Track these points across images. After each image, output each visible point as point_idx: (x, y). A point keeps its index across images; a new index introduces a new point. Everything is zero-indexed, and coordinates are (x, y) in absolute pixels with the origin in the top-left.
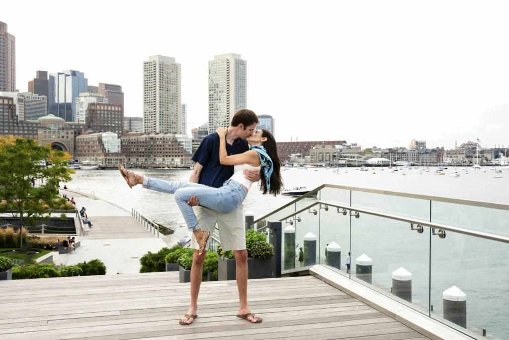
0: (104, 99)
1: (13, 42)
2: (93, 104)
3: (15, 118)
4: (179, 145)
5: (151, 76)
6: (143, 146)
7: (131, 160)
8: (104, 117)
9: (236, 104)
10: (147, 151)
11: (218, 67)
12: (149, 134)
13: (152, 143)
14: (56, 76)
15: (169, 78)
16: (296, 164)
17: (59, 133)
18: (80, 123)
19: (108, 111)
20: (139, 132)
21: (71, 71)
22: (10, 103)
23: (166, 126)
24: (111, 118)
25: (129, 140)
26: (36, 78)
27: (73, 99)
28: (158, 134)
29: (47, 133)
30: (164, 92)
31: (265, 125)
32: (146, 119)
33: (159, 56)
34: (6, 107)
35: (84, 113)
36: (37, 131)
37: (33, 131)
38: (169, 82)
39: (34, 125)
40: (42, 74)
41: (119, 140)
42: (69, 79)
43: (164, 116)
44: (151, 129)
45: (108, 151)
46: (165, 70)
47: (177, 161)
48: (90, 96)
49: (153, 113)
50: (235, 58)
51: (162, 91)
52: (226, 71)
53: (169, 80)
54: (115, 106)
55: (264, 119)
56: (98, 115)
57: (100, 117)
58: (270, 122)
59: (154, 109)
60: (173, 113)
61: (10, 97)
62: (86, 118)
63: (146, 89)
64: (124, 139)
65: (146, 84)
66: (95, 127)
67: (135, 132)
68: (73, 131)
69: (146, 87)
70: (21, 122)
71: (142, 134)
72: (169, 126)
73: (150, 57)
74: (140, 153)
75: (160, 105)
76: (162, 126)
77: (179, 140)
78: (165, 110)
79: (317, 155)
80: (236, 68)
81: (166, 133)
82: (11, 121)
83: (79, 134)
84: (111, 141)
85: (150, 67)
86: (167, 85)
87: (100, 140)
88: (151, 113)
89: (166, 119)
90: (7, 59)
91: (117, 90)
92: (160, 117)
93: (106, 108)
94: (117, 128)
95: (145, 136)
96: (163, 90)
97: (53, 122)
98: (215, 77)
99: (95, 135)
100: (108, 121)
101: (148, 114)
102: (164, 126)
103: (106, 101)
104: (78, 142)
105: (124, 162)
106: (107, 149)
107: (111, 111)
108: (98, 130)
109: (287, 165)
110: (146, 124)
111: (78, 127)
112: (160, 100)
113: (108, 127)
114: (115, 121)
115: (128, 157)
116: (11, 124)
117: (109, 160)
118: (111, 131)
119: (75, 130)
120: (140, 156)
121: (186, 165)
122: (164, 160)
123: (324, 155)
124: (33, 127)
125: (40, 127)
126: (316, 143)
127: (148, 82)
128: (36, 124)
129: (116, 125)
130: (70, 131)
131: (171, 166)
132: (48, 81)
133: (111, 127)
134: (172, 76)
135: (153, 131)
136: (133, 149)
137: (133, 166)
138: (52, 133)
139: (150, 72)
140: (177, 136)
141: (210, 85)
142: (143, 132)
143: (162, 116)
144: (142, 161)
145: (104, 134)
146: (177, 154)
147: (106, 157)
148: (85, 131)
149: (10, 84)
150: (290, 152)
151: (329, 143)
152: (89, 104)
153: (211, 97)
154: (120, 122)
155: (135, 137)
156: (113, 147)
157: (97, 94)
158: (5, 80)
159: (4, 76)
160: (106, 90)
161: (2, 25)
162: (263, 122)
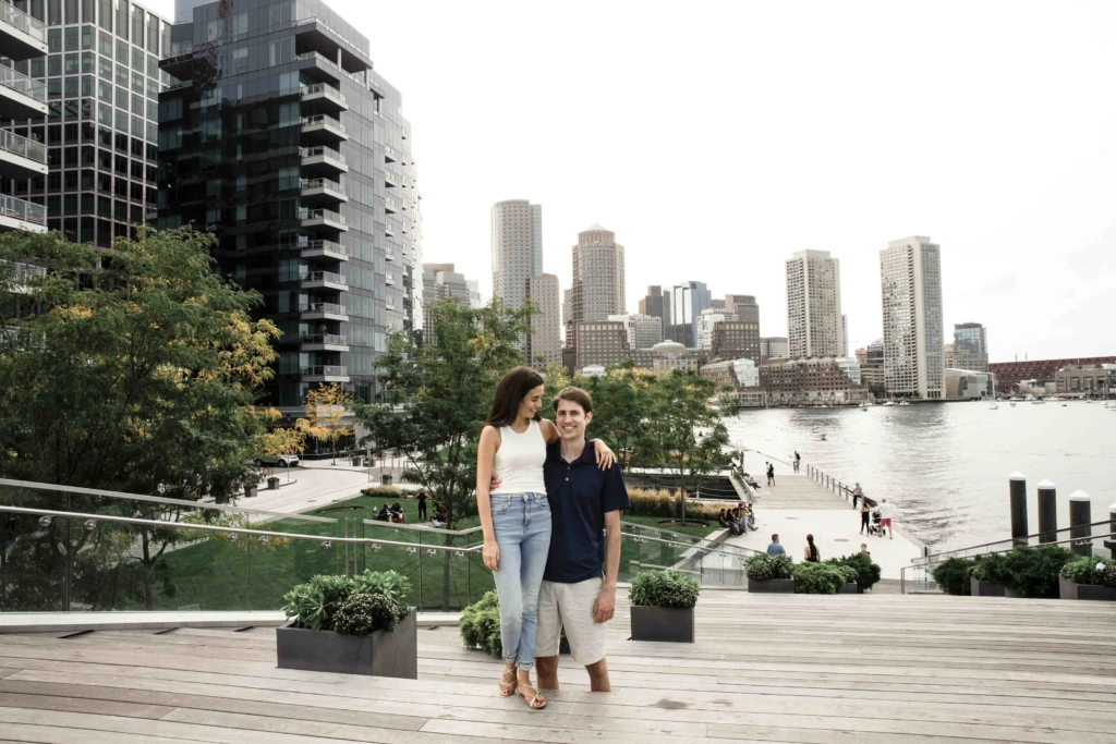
0: (733, 315)
1: (622, 254)
2: (721, 323)
3: (627, 346)
4: (841, 372)
5: (796, 280)
6: (790, 376)
7: (774, 395)
8: (735, 340)
9: (926, 309)
10: (796, 383)
11: (894, 258)
12: (797, 358)
13: (802, 371)
14: (671, 291)
15: (822, 280)
16: (1029, 396)
17: (678, 363)
18: (705, 348)
19: (740, 331)
20: (782, 358)
21: (689, 282)
22: (621, 328)
23: (821, 348)
24: (745, 340)
25: (770, 369)
26: (647, 295)
27: (694, 318)
28: (809, 358)
29: (665, 364)
30: (815, 300)
31: (969, 339)
32: (792, 338)
33: (808, 251)
34: (616, 333)
35: (710, 335)
36: (652, 361)
37: (647, 361)
38: (823, 286)
39: (649, 355)
40: (655, 290)
41: (757, 369)
42: (688, 293)
43: (817, 333)
44: (799, 351)
45: (743, 384)
46: (816, 270)
47: (839, 395)
48: (715, 313)
49: (802, 330)
50: (920, 243)
51: (813, 299)
52: (906, 263)
53: (822, 283)
54: (749, 324)
55: (968, 330)
56: (728, 337)
57: (730, 339)
58: (978, 334)
59: (803, 325)
60: (829, 329)
61: (621, 320)
62: (712, 342)
63: (790, 298)
64: (762, 368)
65: (790, 291)
66: (724, 354)
67: (777, 358)
68: (696, 360)
69: (790, 295)
70: (634, 351)
71: (787, 360)
72: (824, 347)
73: (794, 254)
74: (786, 385)
75: (811, 317)
76: (815, 347)
77: (840, 366)
78: (819, 325)
79: (1069, 382)
80: (923, 257)
81: (822, 357)
82: (622, 350)
83: (704, 363)
84: (746, 370)
85: (795, 267)
86: (820, 290)
87: (731, 370)
88: (798, 331)
89: (821, 337)
91: (750, 302)
92: (812, 335)
93: (737, 327)
94: (752, 354)
95: (792, 362)
96: (814, 297)
97: (670, 349)
98: (891, 273)
99: (725, 364)
100: (740, 344)
101: (795, 332)
102: (818, 348)
103: (735, 317)
104: (704, 374)
105: (764, 398)
106: (741, 382)
107: (744, 330)
108: (727, 356)
110: (792, 345)
111: (702, 354)
112: (811, 311)
113: (740, 352)
114: (749, 344)
115: (769, 392)
116: (622, 355)
117: (743, 396)
118: (746, 357)
119: (699, 358)
120: (786, 390)
121: (853, 401)
122: (819, 394)
123: (1082, 381)
124: (648, 357)
125: (656, 357)
126: (1063, 363)
127: (793, 288)
128: (651, 353)
129: (752, 349)
130: (692, 360)
131: (830, 403)
132: (661, 298)
133: (745, 351)
134: (827, 277)
135: (803, 354)
136: (776, 380)
137: (777, 404)
138: (670, 363)
139: (795, 274)
140: (838, 360)
141: (883, 285)
142: (789, 356)
143: (814, 333)
145: (736, 363)
146: (839, 386)
147: (740, 393)
148: (712, 359)
149: (619, 306)
150: (1019, 379)
151: (1088, 361)
152: (715, 323)
153: (886, 302)
154: (756, 345)
155: (776, 365)
156: (749, 378)
157: (724, 310)
158: (613, 301)
159: (613, 296)
160: (736, 304)
161: (610, 235)
162: (966, 333)
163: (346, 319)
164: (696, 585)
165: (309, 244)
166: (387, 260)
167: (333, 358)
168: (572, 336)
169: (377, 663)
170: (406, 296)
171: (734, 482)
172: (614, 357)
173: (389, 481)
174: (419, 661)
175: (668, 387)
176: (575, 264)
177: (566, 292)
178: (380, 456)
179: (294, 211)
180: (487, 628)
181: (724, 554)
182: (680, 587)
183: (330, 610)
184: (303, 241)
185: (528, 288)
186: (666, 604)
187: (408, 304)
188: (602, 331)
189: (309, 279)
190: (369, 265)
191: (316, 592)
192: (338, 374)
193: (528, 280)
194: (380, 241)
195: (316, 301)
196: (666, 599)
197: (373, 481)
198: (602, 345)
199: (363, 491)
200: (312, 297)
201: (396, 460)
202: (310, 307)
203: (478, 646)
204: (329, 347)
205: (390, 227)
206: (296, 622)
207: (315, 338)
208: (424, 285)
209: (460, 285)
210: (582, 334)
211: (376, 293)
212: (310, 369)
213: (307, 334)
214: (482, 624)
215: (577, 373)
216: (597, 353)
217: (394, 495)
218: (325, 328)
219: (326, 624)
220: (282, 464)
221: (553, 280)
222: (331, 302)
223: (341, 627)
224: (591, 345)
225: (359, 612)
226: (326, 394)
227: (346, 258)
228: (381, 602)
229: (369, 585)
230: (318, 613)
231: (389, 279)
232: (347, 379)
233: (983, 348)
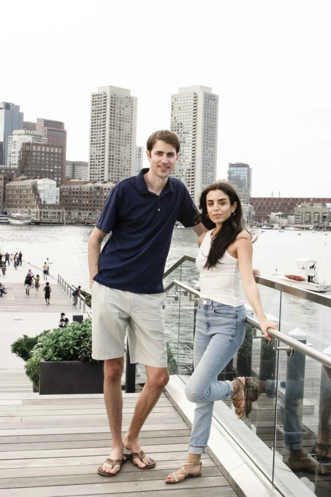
0: (42, 138)
2: (28, 144)
5: (99, 112)
6: (87, 197)
7: (72, 214)
8: (41, 160)
9: (204, 148)
10: (92, 203)
11: (182, 102)
12: (95, 182)
13: (98, 193)
15: (122, 114)
16: (276, 226)
18: (12, 166)
19: (46, 153)
20: (82, 180)
21: (4, 103)
23: (117, 174)
24: (50, 161)
25: (70, 190)
27: (5, 137)
28: (106, 182)
30: (115, 131)
31: (240, 176)
32: (92, 164)
33: (111, 87)
35: (17, 155)
38: (122, 119)
41: (58, 189)
42: (2, 112)
43: (114, 161)
44: (97, 176)
45: (44, 202)
46: (118, 105)
48: (25, 134)
49: (101, 157)
50: (204, 92)
51: (112, 130)
52: (192, 107)
53: (122, 117)
54: (54, 147)
55: (239, 169)
56: (34, 158)
57: (36, 160)
58: (246, 172)
59: (103, 152)
60: (125, 158)
62: (19, 161)
63: (93, 127)
64: (64, 189)
65: (94, 121)
66: (29, 173)
67: (77, 180)
68: (3, 177)
69: (93, 124)
71: (86, 183)
72: (120, 174)
73: (100, 88)
74: (84, 205)
75: (110, 147)
76: (111, 173)
78: (116, 154)
79: (304, 215)
80: (205, 104)
83: (10, 180)
84: (48, 189)
85: (99, 100)
86: (119, 122)
87: (35, 188)
88: (98, 157)
89: (117, 164)
91: (59, 128)
92: (110, 162)
93: (43, 149)
94: (56, 175)
95: (90, 185)
96: (114, 129)
98: (179, 115)
99: (29, 183)
100: (45, 165)
101: (95, 158)
102: (114, 174)
103: (44, 140)
104: (8, 190)
105: (63, 216)
106: (43, 199)
107: (50, 153)
108: (31, 175)
109: (265, 227)
110: (92, 170)
111: (9, 172)
112: (110, 140)
113: (45, 172)
114: (54, 166)
115: (68, 211)
117: (44, 213)
118: (49, 178)
119: (6, 175)
120: (83, 210)
123: (312, 215)
126: (302, 200)
127: (96, 118)
129: (56, 171)
133: (49, 172)
134: (126, 112)
135: (100, 179)
136: (75, 200)
137: (74, 222)
139: (99, 106)
141: (172, 124)
142: (88, 180)
143: (111, 161)
144: (85, 215)
145: (39, 182)
147: (41, 210)
148: (17, 177)
150: (270, 210)
151: (318, 200)
152: (23, 144)
154: (60, 167)
155: (78, 186)
156: (51, 197)
157: (34, 132)
160: (46, 128)
162: (237, 171)
233: (249, 184)
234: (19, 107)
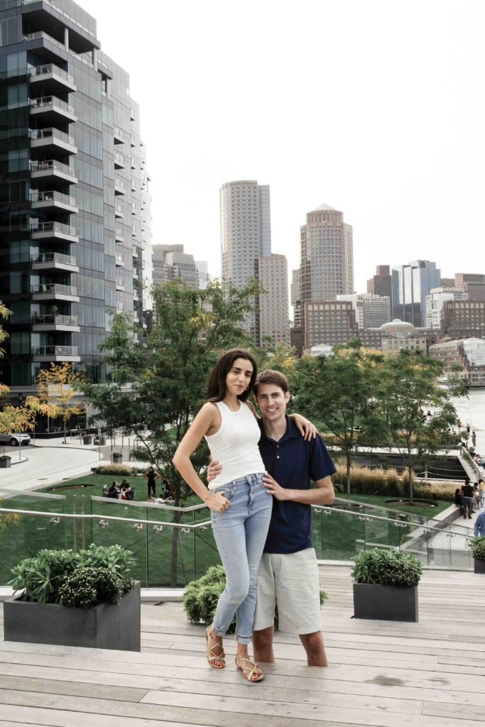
0: (463, 294)
1: (350, 234)
2: (450, 302)
3: (355, 326)
8: (465, 318)
14: (400, 270)
17: (407, 342)
18: (434, 328)
19: (470, 310)
21: (419, 261)
22: (349, 308)
24: (475, 319)
26: (376, 274)
27: (422, 297)
29: (393, 343)
34: (344, 313)
35: (439, 315)
36: (380, 341)
37: (376, 341)
39: (377, 334)
40: (384, 269)
42: (417, 272)
45: (473, 364)
48: (444, 292)
54: (479, 302)
56: (457, 316)
57: (460, 319)
61: (349, 300)
62: (441, 321)
66: (453, 333)
68: (425, 340)
70: (362, 330)
82: (350, 330)
83: (433, 342)
84: (476, 349)
87: (461, 349)
90: (344, 255)
91: (480, 281)
93: (467, 306)
97: (398, 328)
99: (455, 343)
100: (470, 324)
103: (465, 297)
104: (432, 353)
106: (471, 361)
107: (475, 309)
108: (456, 336)
111: (431, 334)
113: (470, 331)
114: (480, 323)
116: (350, 334)
117: (473, 375)
118: (476, 337)
119: (428, 338)
124: (375, 337)
125: (384, 336)
128: (380, 332)
130: (421, 340)
132: (390, 277)
133: (476, 330)
138: (399, 343)
145: (466, 342)
147: (470, 372)
148: (441, 338)
149: (347, 285)
152: (444, 302)
156: (479, 358)
157: (454, 289)
158: (342, 280)
159: (340, 276)
160: (466, 283)
161: (338, 215)
163: (77, 299)
164: (419, 563)
165: (40, 226)
166: (117, 241)
167: (63, 338)
168: (300, 316)
169: (101, 635)
170: (136, 277)
171: (464, 463)
172: (342, 337)
173: (119, 459)
174: (143, 635)
175: (395, 367)
176: (304, 244)
177: (294, 272)
178: (111, 434)
179: (24, 194)
180: (210, 603)
181: (451, 535)
182: (403, 566)
183: (56, 584)
184: (34, 223)
185: (257, 269)
186: (388, 583)
187: (138, 285)
188: (330, 311)
189: (40, 260)
190: (100, 247)
191: (42, 566)
192: (69, 354)
193: (256, 260)
194: (110, 223)
195: (47, 282)
196: (388, 578)
197: (103, 459)
198: (330, 325)
199: (93, 469)
200: (43, 279)
201: (126, 439)
202: (41, 288)
203: (201, 621)
204: (59, 327)
205: (120, 208)
206: (23, 595)
207: (47, 318)
208: (154, 266)
209: (188, 266)
210: (310, 314)
211: (106, 274)
212: (42, 349)
213: (39, 315)
214: (206, 599)
215: (305, 352)
216: (325, 333)
217: (124, 473)
218: (55, 308)
219: (52, 597)
220: (14, 443)
221: (281, 260)
222: (62, 283)
223: (66, 600)
224: (319, 325)
225: (84, 585)
226: (57, 373)
227: (76, 240)
228: (105, 575)
229: (94, 559)
230: (44, 586)
231: (119, 260)
232: (78, 359)
234: (435, 263)
